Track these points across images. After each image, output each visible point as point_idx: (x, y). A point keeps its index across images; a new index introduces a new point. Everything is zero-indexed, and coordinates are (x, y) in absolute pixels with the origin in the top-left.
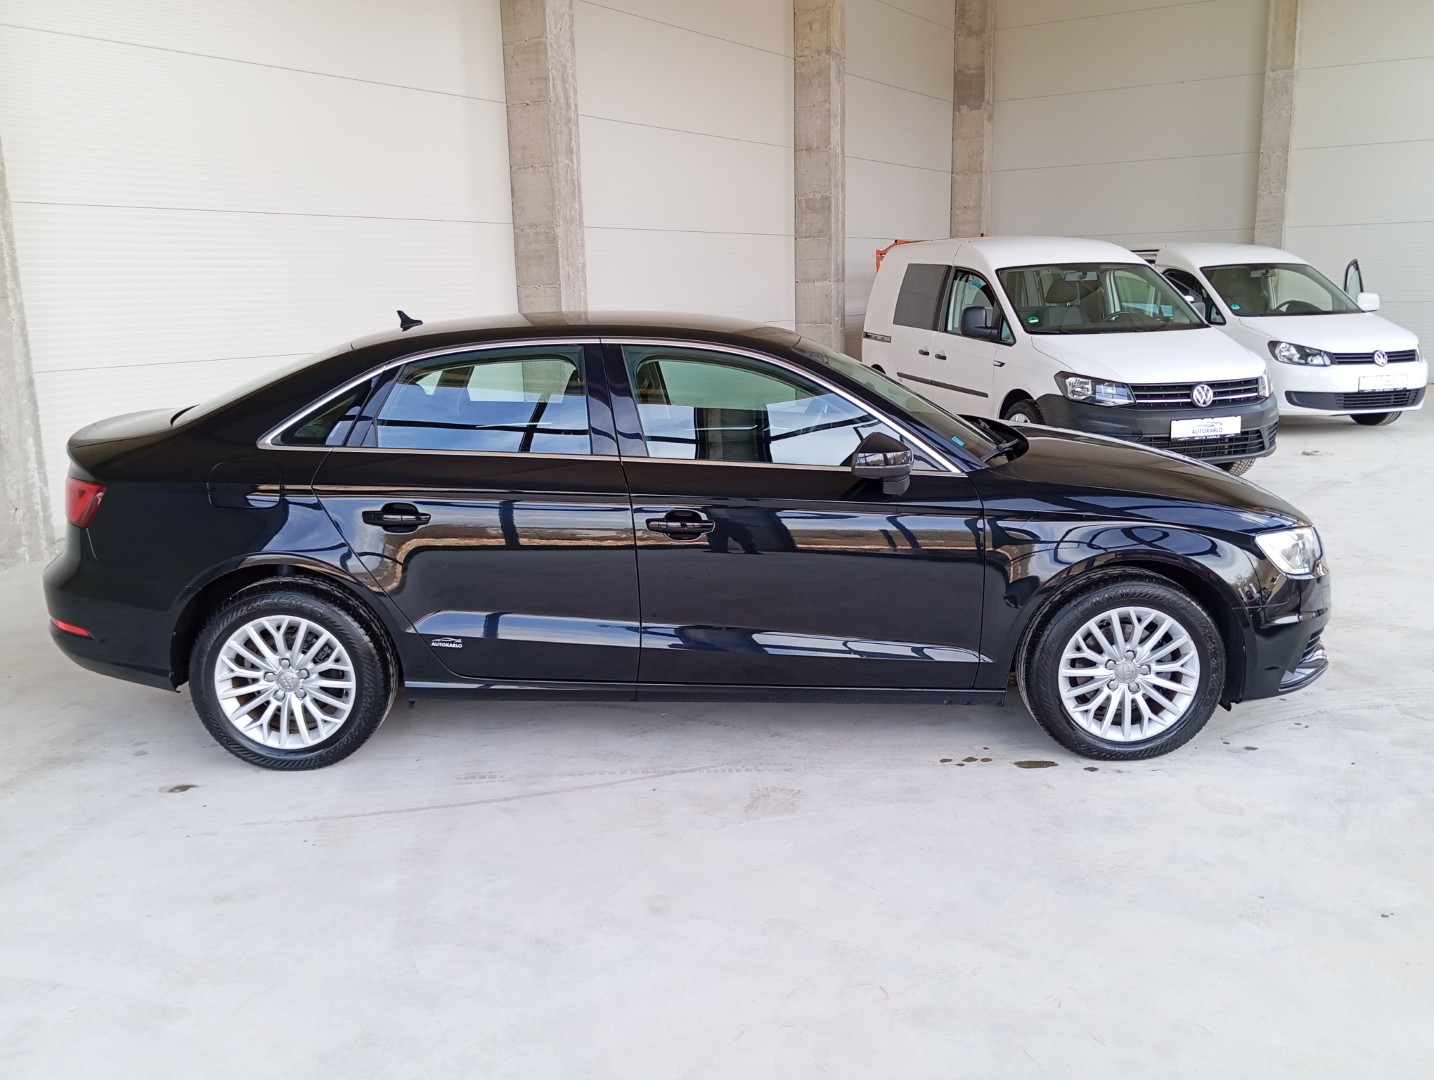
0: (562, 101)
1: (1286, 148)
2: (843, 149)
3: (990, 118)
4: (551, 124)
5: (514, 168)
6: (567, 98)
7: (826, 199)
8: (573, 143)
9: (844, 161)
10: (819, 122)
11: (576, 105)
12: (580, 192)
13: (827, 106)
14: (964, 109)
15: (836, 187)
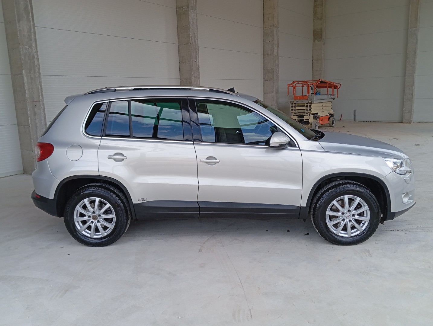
1: (415, 52)
2: (278, 54)
3: (324, 44)
4: (191, 50)
5: (180, 63)
6: (195, 42)
7: (273, 69)
8: (197, 55)
9: (278, 58)
10: (271, 47)
11: (198, 44)
12: (199, 69)
13: (273, 42)
14: (316, 41)
15: (276, 65)
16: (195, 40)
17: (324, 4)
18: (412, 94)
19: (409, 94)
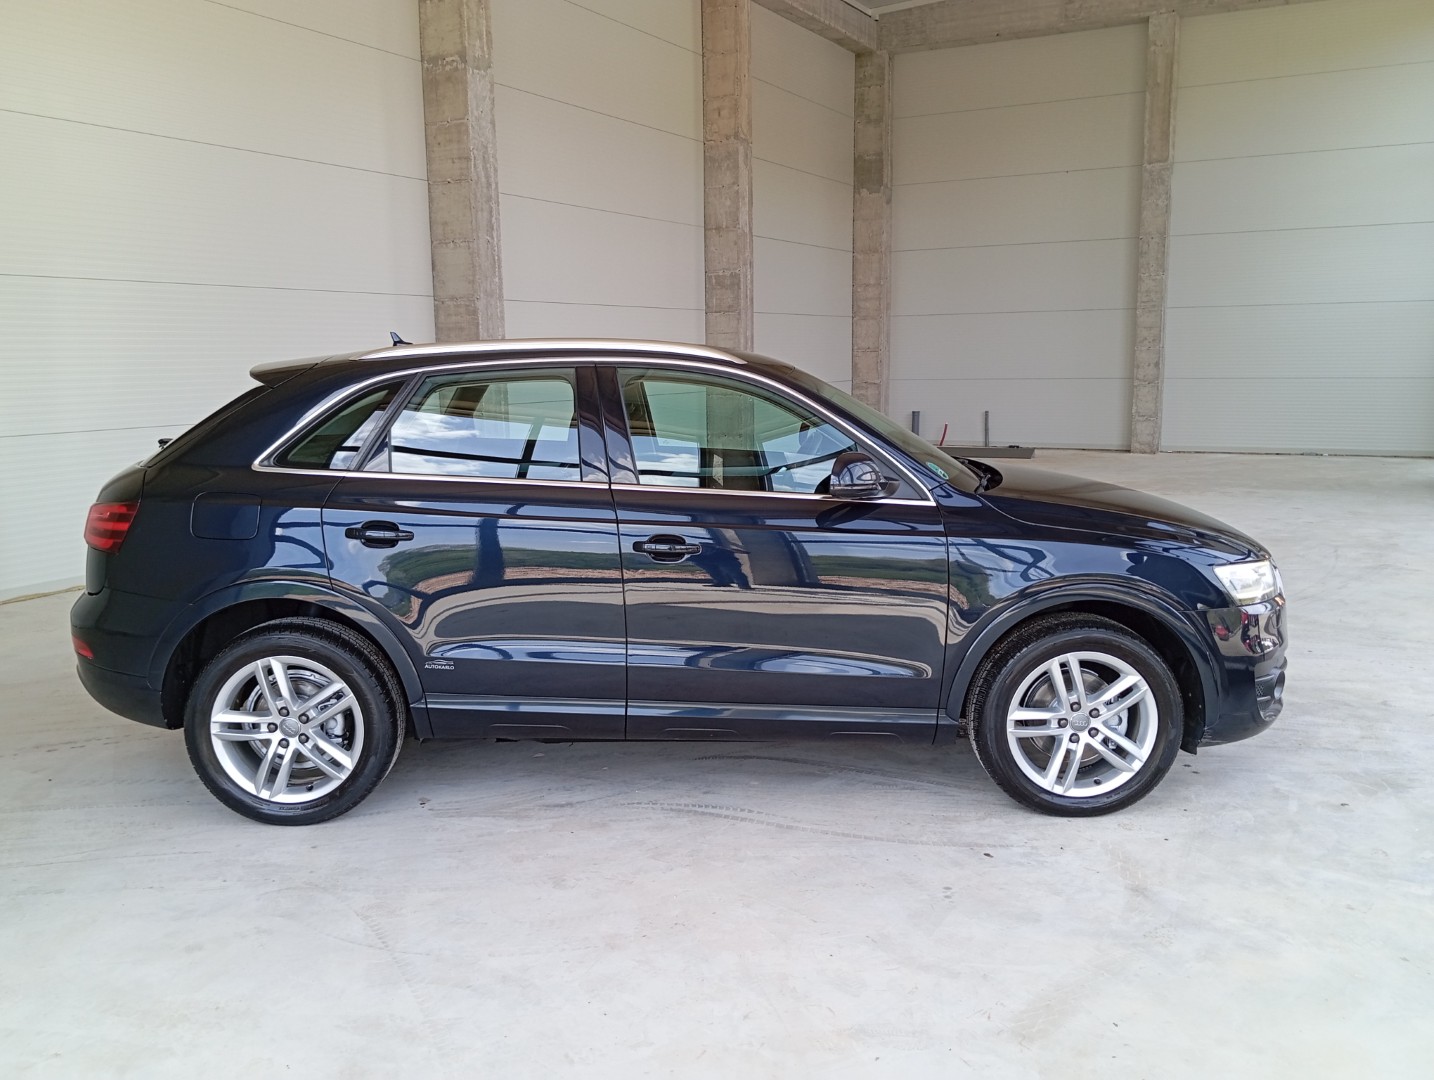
0: (483, 180)
1: (1163, 235)
2: (751, 229)
3: (889, 202)
4: (472, 202)
5: (435, 243)
6: (488, 177)
7: (735, 276)
8: (494, 220)
9: (752, 241)
10: (728, 203)
11: (497, 184)
12: (500, 267)
13: (736, 188)
14: (864, 192)
15: (745, 264)
16: (485, 169)
17: (886, 78)
18: (1157, 365)
19: (1149, 365)
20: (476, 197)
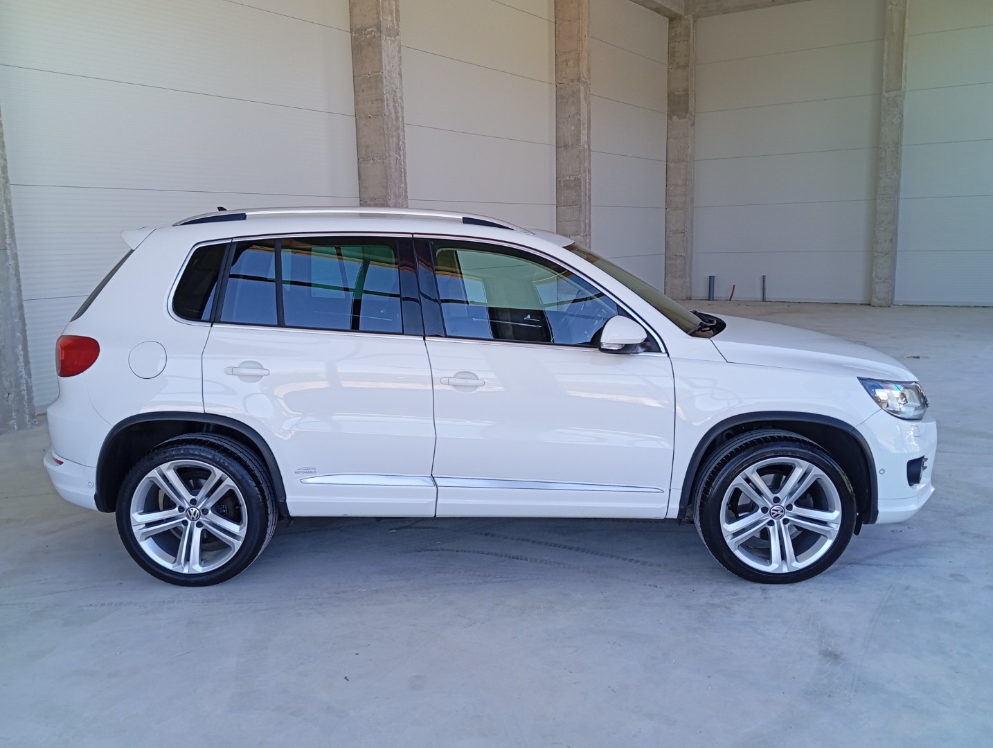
0: (393, 115)
1: (898, 144)
2: (589, 146)
3: (693, 125)
4: (386, 131)
5: (360, 160)
6: (396, 113)
7: (578, 180)
8: (401, 143)
9: (590, 155)
10: (573, 128)
11: (403, 117)
12: (405, 177)
13: (578, 117)
14: (675, 118)
15: (585, 172)
16: (395, 107)
17: (691, 35)
18: (892, 241)
19: (885, 241)
20: (388, 127)
